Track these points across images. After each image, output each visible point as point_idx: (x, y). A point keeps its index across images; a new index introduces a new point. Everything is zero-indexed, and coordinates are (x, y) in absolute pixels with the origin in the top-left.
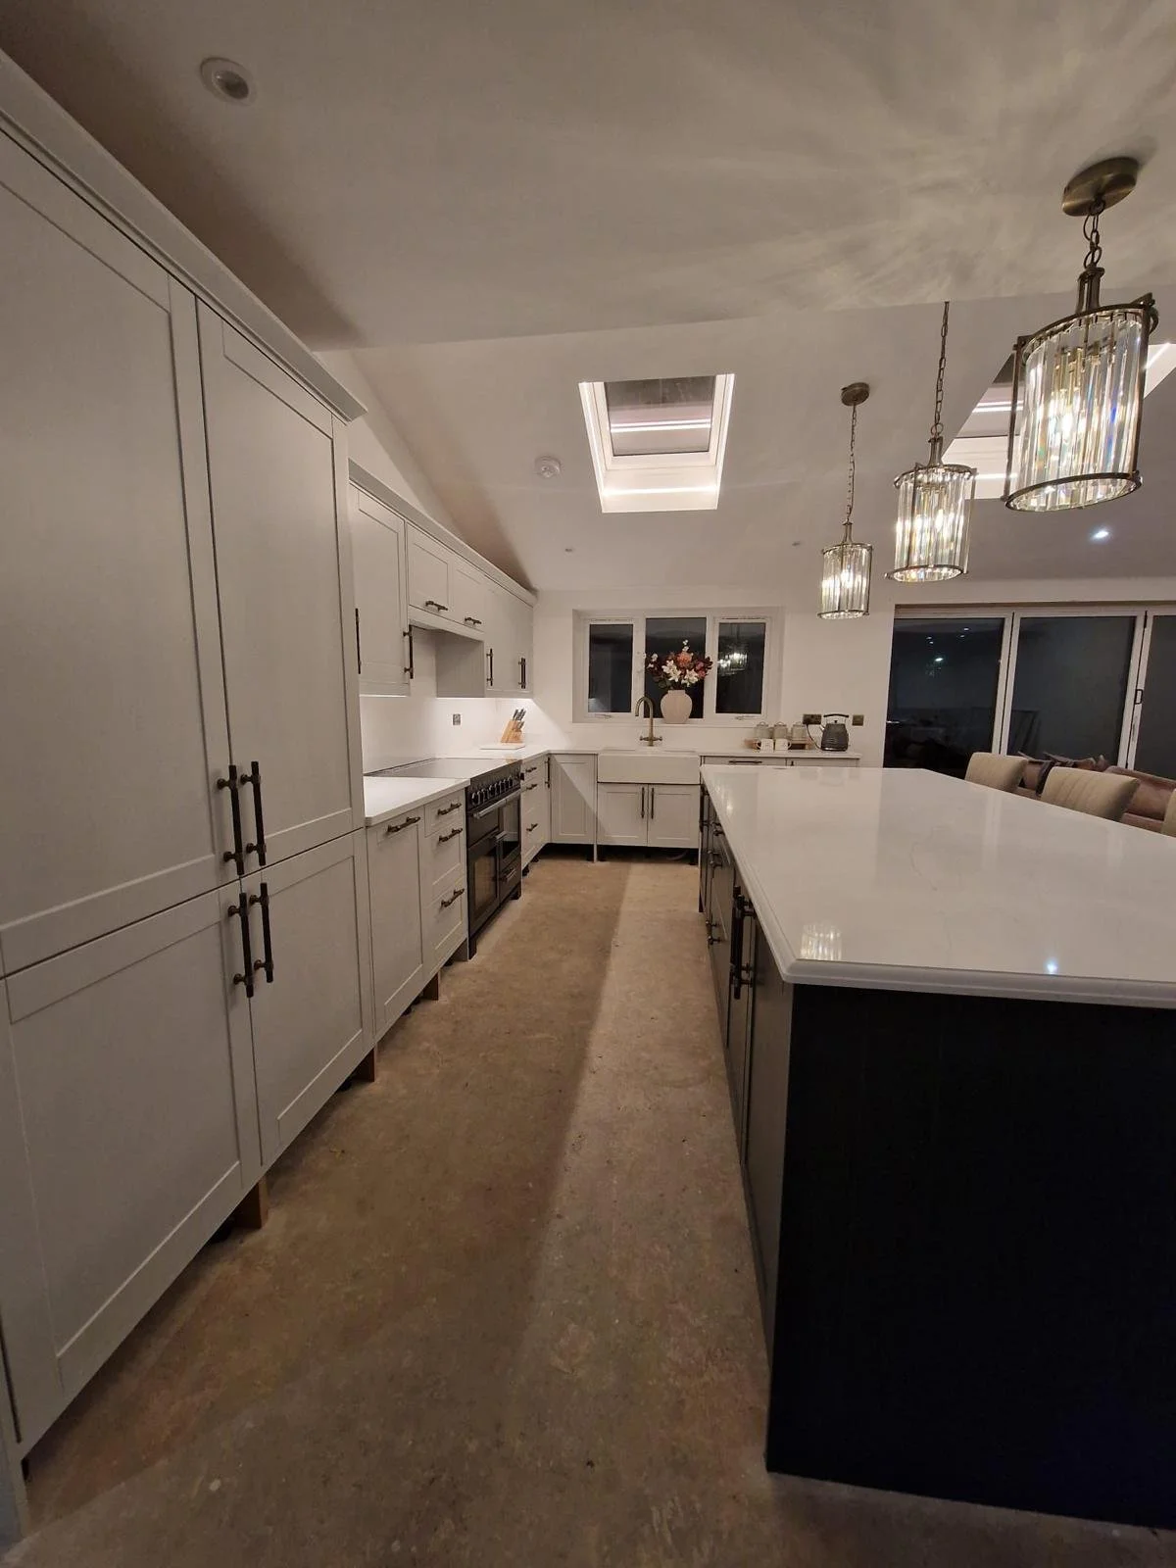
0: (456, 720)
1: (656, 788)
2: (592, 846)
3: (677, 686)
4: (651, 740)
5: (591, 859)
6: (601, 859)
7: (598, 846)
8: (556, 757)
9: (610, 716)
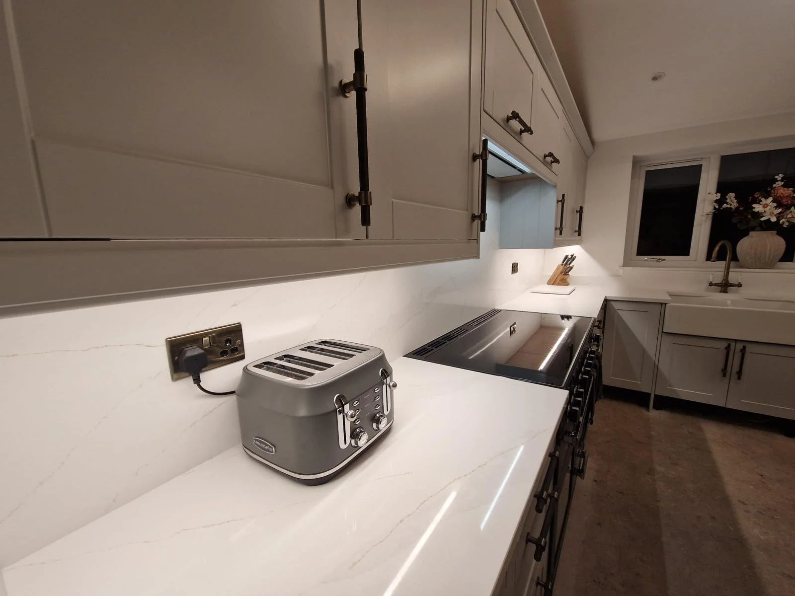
0: (515, 268)
1: (749, 346)
2: (649, 395)
3: (768, 226)
4: (725, 286)
5: (647, 407)
6: (656, 407)
7: (656, 396)
8: (613, 303)
9: (663, 260)
